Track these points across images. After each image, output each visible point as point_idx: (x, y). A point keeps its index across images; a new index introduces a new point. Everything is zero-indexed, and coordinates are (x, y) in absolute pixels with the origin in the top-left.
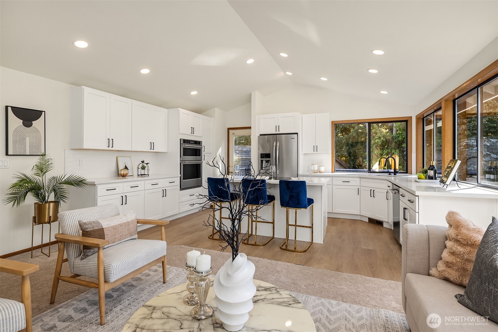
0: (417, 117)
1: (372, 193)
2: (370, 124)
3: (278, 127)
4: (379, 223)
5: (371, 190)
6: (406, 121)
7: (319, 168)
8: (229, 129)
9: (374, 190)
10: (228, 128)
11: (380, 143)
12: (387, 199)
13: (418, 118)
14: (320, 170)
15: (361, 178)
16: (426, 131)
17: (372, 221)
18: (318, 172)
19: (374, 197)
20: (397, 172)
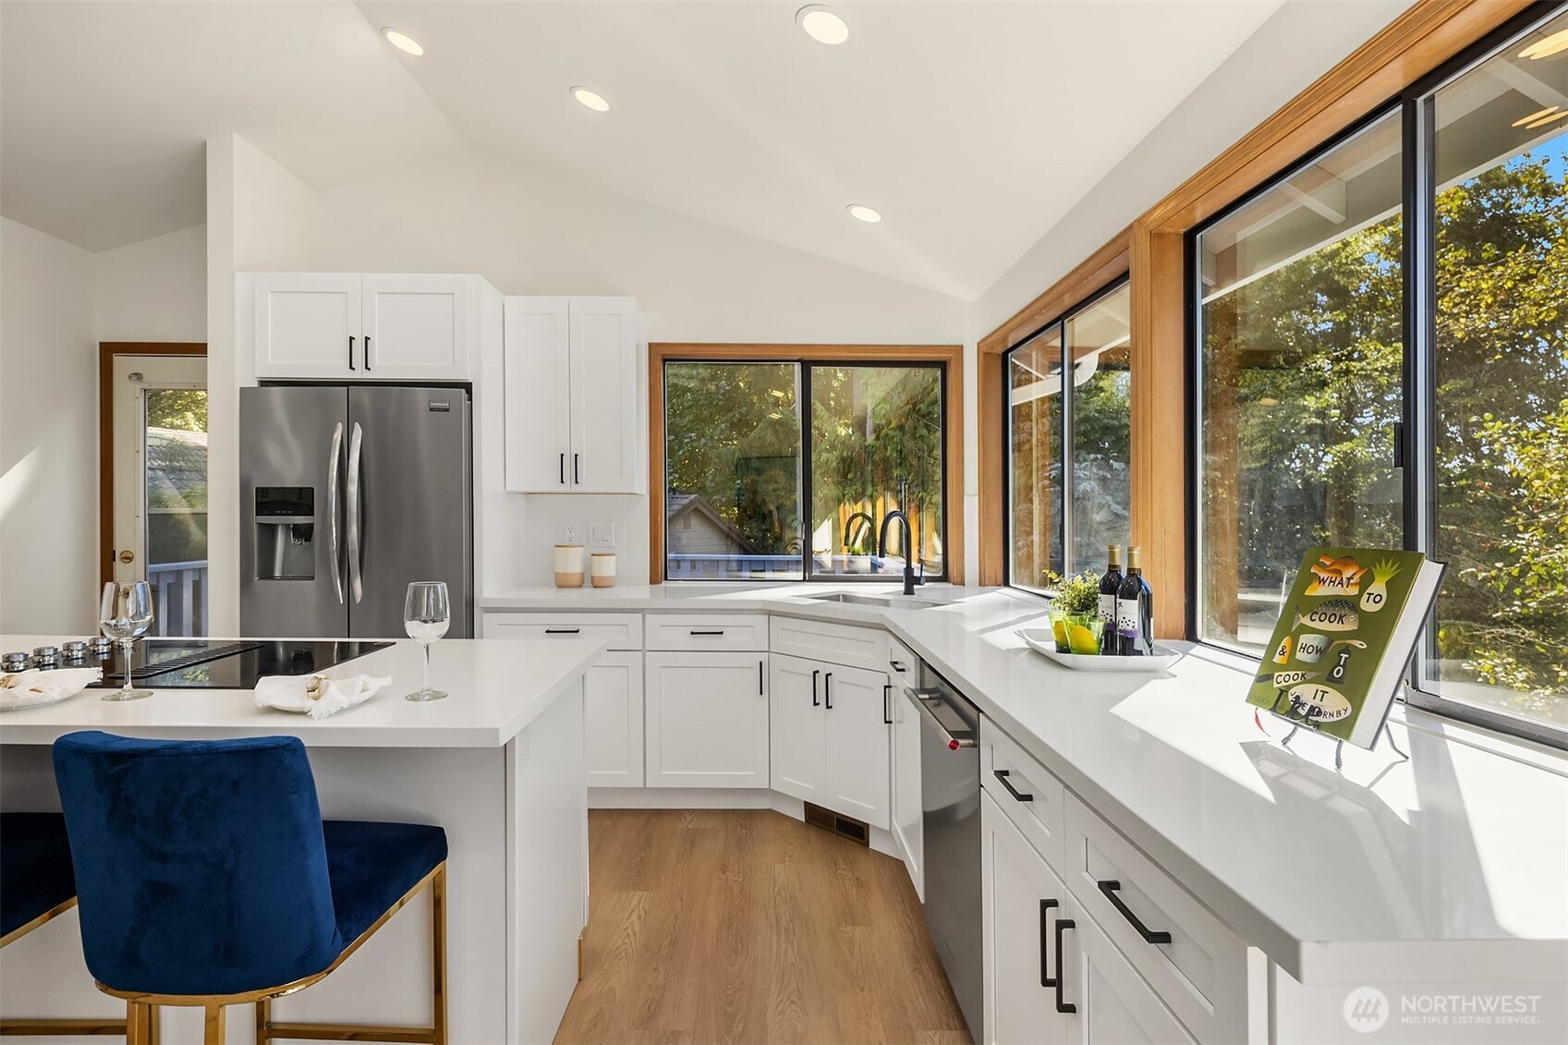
0: (984, 349)
1: (822, 691)
2: (807, 365)
3: (358, 347)
4: (853, 831)
5: (815, 673)
6: (941, 364)
7: (588, 566)
8: (109, 351)
9: (827, 676)
10: (101, 343)
11: (834, 464)
12: (886, 722)
13: (985, 355)
14: (594, 575)
15: (770, 613)
16: (1013, 407)
17: (818, 818)
18: (587, 581)
19: (828, 707)
20: (918, 581)
